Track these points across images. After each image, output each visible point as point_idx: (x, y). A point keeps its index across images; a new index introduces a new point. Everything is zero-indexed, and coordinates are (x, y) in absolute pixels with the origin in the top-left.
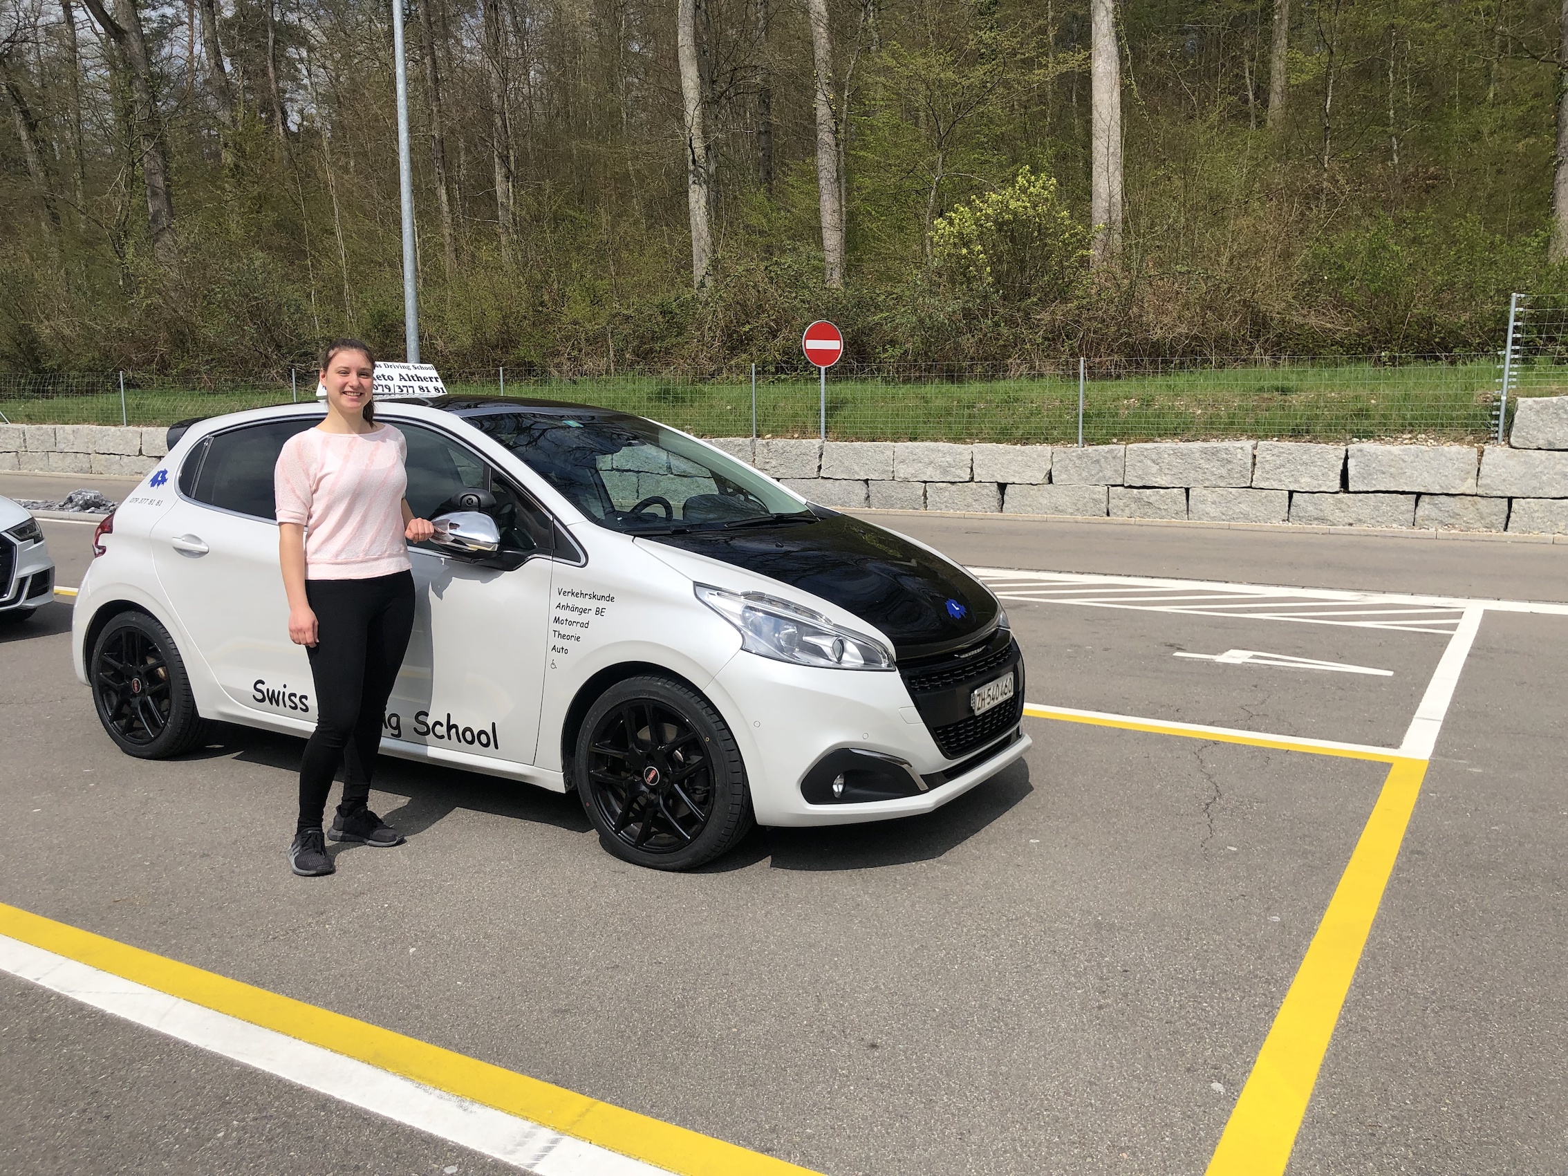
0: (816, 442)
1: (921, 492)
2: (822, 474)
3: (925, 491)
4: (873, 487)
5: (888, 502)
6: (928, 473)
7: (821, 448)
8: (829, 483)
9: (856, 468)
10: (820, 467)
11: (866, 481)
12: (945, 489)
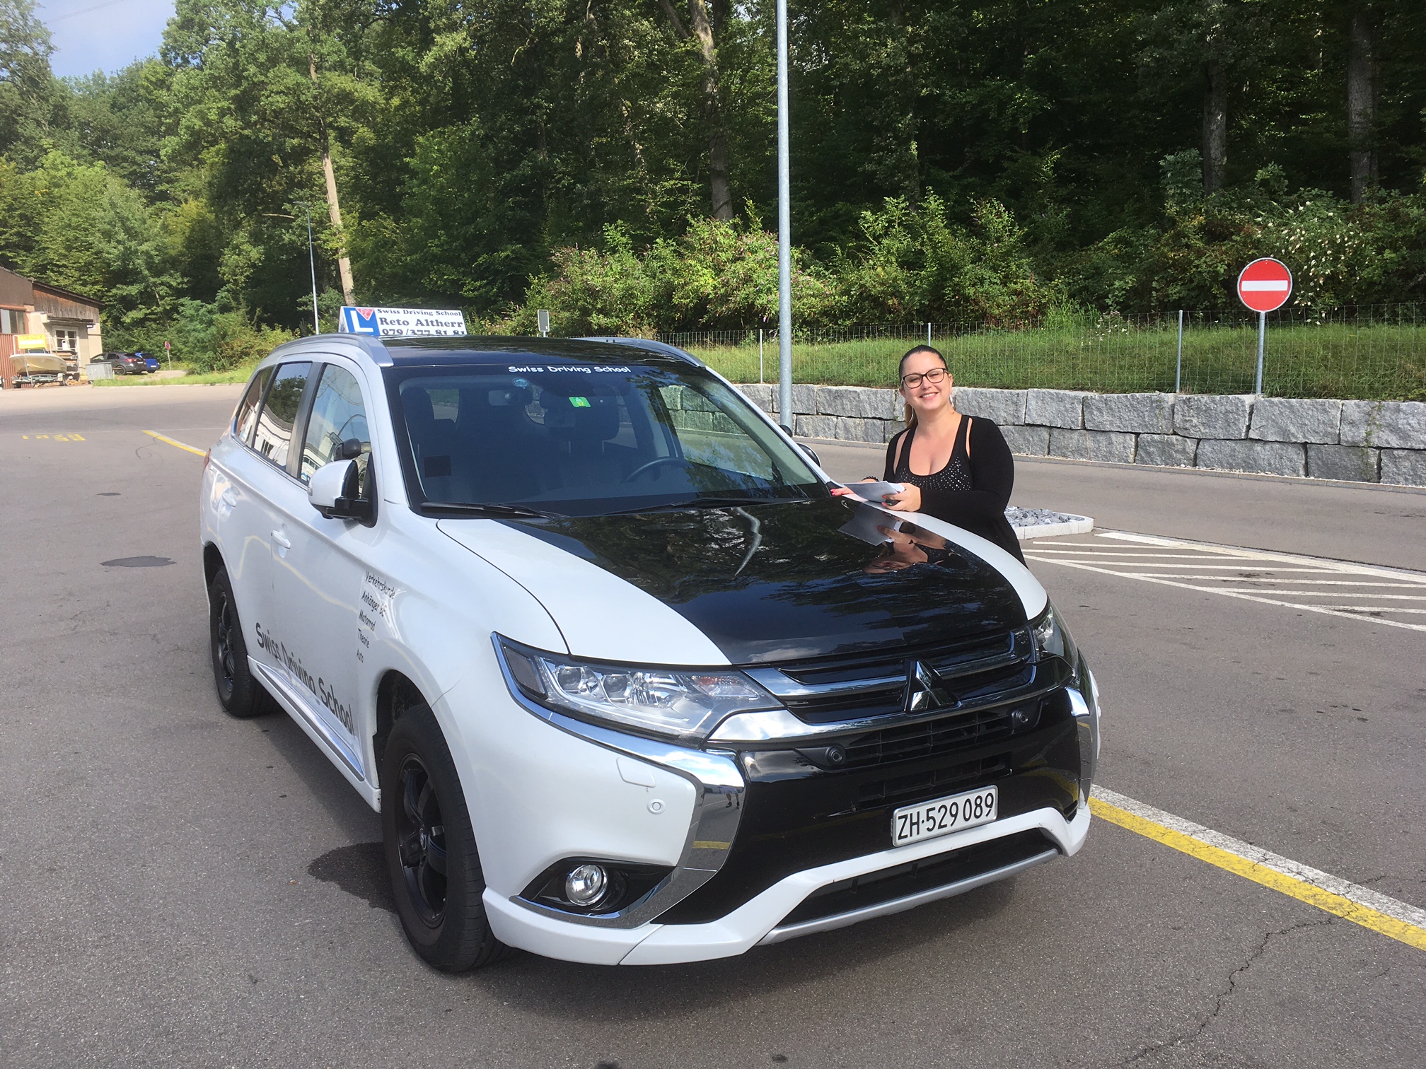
0: (1248, 399)
1: (1373, 460)
2: (1252, 435)
3: (1380, 460)
4: (1312, 453)
5: (1330, 471)
6: (1385, 437)
7: (1252, 407)
8: (1258, 447)
9: (1293, 430)
10: (1249, 427)
11: (1306, 443)
12: (1406, 458)
